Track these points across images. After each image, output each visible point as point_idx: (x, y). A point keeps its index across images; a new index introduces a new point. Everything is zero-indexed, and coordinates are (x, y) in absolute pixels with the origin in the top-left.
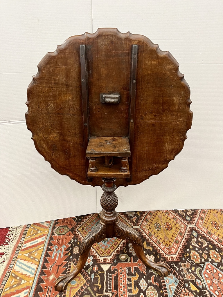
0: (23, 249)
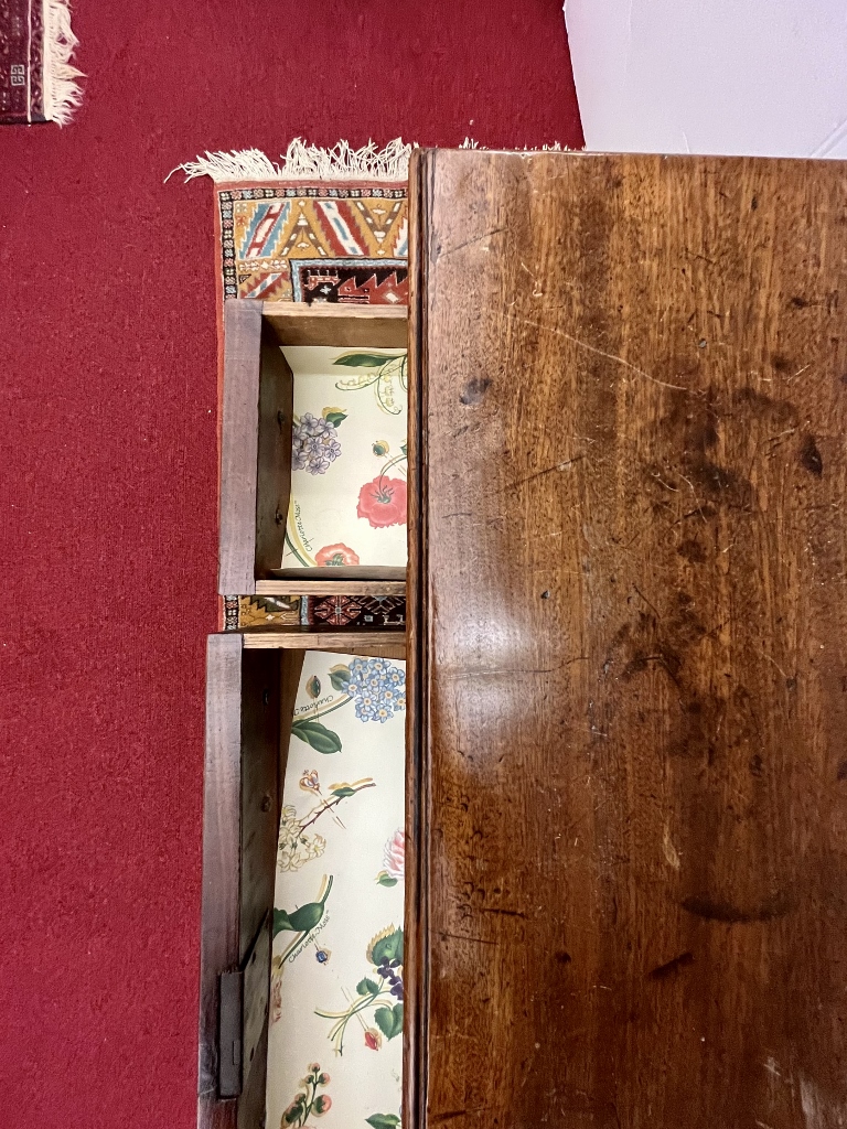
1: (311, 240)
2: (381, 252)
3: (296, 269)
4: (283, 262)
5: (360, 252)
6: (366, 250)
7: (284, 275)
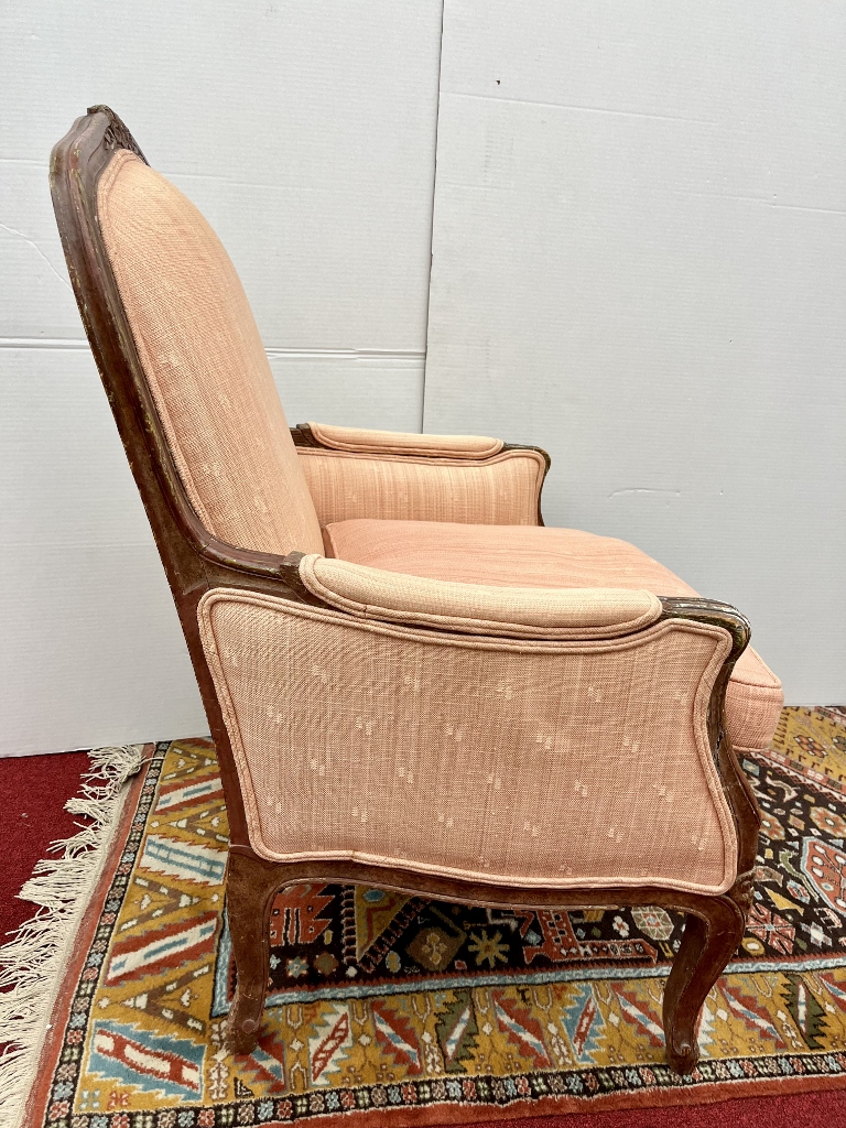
0: (161, 810)
5: (212, 922)
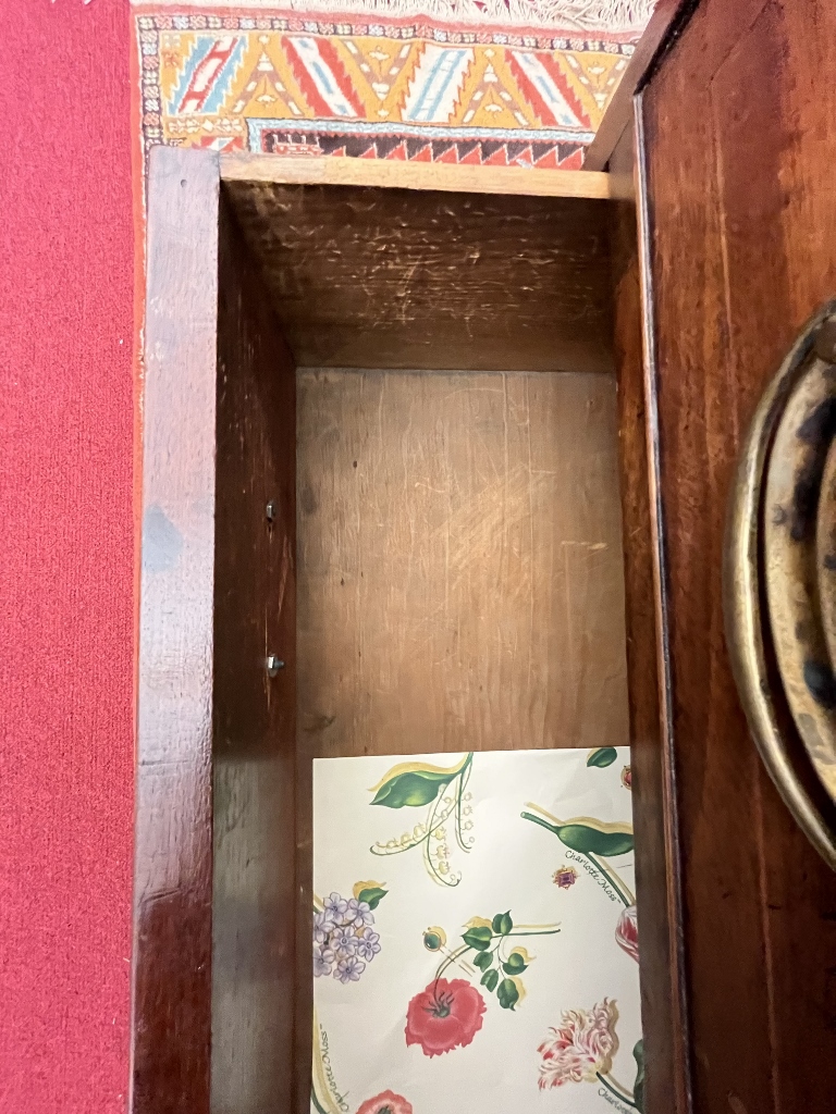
0: (513, 57)
1: (279, 93)
2: (383, 113)
3: (256, 133)
4: (237, 121)
5: (352, 112)
6: (361, 110)
7: (237, 141)
